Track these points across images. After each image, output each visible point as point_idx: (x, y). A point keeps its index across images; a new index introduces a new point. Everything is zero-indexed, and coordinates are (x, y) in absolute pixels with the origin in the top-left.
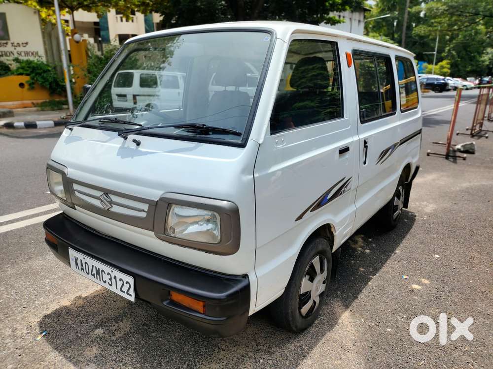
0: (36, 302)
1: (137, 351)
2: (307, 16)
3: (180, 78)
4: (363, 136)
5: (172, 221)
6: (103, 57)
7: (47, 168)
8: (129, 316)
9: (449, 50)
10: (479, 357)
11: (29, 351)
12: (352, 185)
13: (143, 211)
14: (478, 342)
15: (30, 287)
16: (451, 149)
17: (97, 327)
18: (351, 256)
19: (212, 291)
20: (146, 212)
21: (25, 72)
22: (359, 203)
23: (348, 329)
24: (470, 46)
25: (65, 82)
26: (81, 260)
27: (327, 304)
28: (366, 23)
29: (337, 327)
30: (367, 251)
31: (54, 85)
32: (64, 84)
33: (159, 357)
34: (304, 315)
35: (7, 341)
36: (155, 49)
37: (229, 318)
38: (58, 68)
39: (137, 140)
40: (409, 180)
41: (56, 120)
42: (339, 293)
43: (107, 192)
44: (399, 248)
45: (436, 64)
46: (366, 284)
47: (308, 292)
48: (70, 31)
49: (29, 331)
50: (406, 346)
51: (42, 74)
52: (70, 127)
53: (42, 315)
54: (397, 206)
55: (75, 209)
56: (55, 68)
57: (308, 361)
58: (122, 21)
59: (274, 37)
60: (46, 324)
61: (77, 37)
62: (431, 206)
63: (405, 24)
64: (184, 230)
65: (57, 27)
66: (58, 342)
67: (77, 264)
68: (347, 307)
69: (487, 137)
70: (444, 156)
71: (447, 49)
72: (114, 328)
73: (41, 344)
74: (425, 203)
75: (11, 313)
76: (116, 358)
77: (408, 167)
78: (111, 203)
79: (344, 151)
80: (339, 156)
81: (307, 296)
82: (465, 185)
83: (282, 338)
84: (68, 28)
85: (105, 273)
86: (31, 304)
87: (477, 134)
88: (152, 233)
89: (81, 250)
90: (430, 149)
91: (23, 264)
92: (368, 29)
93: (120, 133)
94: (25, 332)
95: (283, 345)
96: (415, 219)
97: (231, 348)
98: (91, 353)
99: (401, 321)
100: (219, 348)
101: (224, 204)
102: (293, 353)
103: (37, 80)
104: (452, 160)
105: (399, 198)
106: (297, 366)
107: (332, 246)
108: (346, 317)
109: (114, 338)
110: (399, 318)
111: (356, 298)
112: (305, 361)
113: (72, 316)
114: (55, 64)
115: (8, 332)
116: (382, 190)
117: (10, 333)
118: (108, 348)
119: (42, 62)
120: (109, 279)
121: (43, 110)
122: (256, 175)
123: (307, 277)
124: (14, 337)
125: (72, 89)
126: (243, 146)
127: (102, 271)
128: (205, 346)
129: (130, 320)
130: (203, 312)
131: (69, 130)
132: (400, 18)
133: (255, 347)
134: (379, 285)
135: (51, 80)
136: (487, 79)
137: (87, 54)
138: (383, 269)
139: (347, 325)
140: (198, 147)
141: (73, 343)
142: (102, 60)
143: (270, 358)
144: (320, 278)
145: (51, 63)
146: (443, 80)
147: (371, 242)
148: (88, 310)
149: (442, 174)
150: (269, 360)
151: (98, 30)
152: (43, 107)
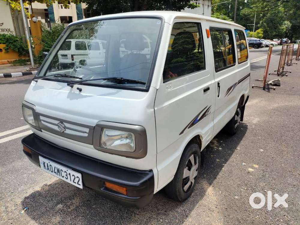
0: (19, 189)
1: (84, 217)
2: (177, 3)
3: (100, 44)
4: (217, 80)
5: (104, 139)
6: (51, 31)
7: (22, 106)
8: (78, 195)
9: (262, 23)
10: (291, 212)
11: (17, 220)
12: (211, 110)
13: (86, 132)
14: (289, 203)
15: (14, 180)
16: (266, 83)
17: (58, 203)
18: (210, 152)
19: (131, 181)
20: (87, 133)
21: (2, 42)
22: (216, 121)
23: (212, 198)
24: (274, 20)
25: (28, 48)
26: (47, 164)
27: (198, 183)
28: (212, 7)
29: (205, 197)
30: (220, 149)
31: (21, 50)
32: (28, 49)
33: (99, 220)
34: (185, 191)
35: (3, 215)
36: (86, 29)
37: (142, 197)
38: (23, 39)
39: (80, 88)
40: (243, 105)
41: (23, 71)
42: (205, 175)
43: (62, 121)
44: (239, 146)
45: (255, 31)
46: (221, 169)
47: (188, 177)
48: (30, 15)
49: (16, 208)
50: (247, 207)
51: (13, 43)
52: (36, 80)
53: (23, 197)
54: (237, 120)
55: (42, 132)
56: (21, 39)
57: (189, 219)
58: (62, 8)
59: (163, 22)
60: (26, 203)
61: (34, 19)
62: (256, 119)
63: (236, 7)
64: (112, 144)
65: (22, 13)
66: (35, 214)
67: (44, 166)
68: (210, 184)
69: (287, 76)
70: (262, 88)
71: (261, 22)
72: (69, 204)
73: (24, 216)
74: (253, 117)
75: (4, 197)
76: (72, 223)
77: (243, 96)
78: (65, 128)
79: (206, 90)
80: (204, 93)
81: (187, 179)
82: (276, 105)
83: (172, 205)
84: (28, 13)
85: (63, 171)
86: (16, 190)
87: (281, 74)
88: (92, 146)
89: (47, 157)
90: (254, 84)
91: (9, 165)
92: (214, 10)
93: (69, 83)
94: (13, 208)
95: (174, 210)
96: (247, 128)
97: (142, 213)
98: (55, 220)
99: (243, 191)
100: (135, 214)
101: (136, 127)
102: (180, 214)
103: (10, 47)
104: (267, 90)
105: (238, 116)
106: (183, 223)
107: (200, 148)
108: (210, 190)
109: (69, 210)
110: (242, 190)
111: (215, 178)
112: (188, 219)
113: (42, 197)
114: (21, 37)
115: (3, 209)
116: (228, 111)
117: (4, 209)
118: (66, 217)
119: (13, 36)
120: (66, 175)
121: (15, 66)
122: (156, 109)
123: (187, 168)
124: (7, 212)
125: (33, 52)
126: (147, 91)
127: (61, 170)
128: (126, 213)
129: (79, 198)
130: (125, 194)
131: (35, 82)
132: (233, 4)
133: (157, 212)
134: (228, 170)
135: (19, 46)
136: (285, 40)
137: (41, 30)
138: (231, 160)
139: (211, 195)
140: (119, 92)
141: (44, 214)
142: (51, 33)
143: (166, 218)
144: (194, 168)
145: (19, 36)
146: (259, 41)
147: (222, 143)
148: (52, 193)
149: (261, 99)
150: (166, 219)
151: (47, 14)
152: (15, 63)
